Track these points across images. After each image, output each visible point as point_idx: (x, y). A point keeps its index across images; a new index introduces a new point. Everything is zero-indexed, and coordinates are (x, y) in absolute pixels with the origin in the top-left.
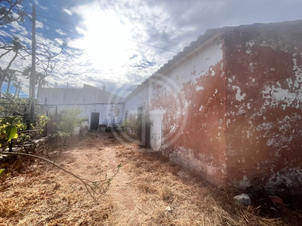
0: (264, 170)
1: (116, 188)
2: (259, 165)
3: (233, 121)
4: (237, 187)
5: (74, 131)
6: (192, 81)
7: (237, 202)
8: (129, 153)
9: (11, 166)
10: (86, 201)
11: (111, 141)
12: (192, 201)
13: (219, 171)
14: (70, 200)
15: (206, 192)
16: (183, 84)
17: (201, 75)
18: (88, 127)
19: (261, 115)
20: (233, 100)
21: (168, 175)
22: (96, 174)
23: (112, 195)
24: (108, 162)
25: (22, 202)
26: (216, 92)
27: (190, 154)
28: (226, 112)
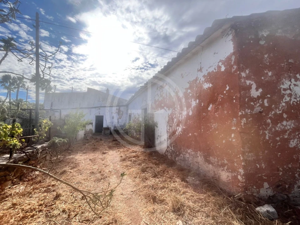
0: (287, 175)
1: (120, 198)
2: (282, 170)
3: (249, 120)
4: (257, 196)
5: (79, 135)
6: (198, 78)
7: (260, 215)
8: (134, 157)
9: (10, 174)
10: (88, 213)
11: (115, 144)
12: (206, 214)
13: (235, 178)
14: (70, 212)
15: (222, 202)
16: (188, 83)
17: (208, 71)
18: (92, 130)
19: (281, 112)
20: (248, 97)
21: (176, 182)
22: (99, 180)
23: (116, 206)
24: (112, 167)
25: (19, 215)
26: (228, 88)
27: (199, 157)
28: (240, 111)
